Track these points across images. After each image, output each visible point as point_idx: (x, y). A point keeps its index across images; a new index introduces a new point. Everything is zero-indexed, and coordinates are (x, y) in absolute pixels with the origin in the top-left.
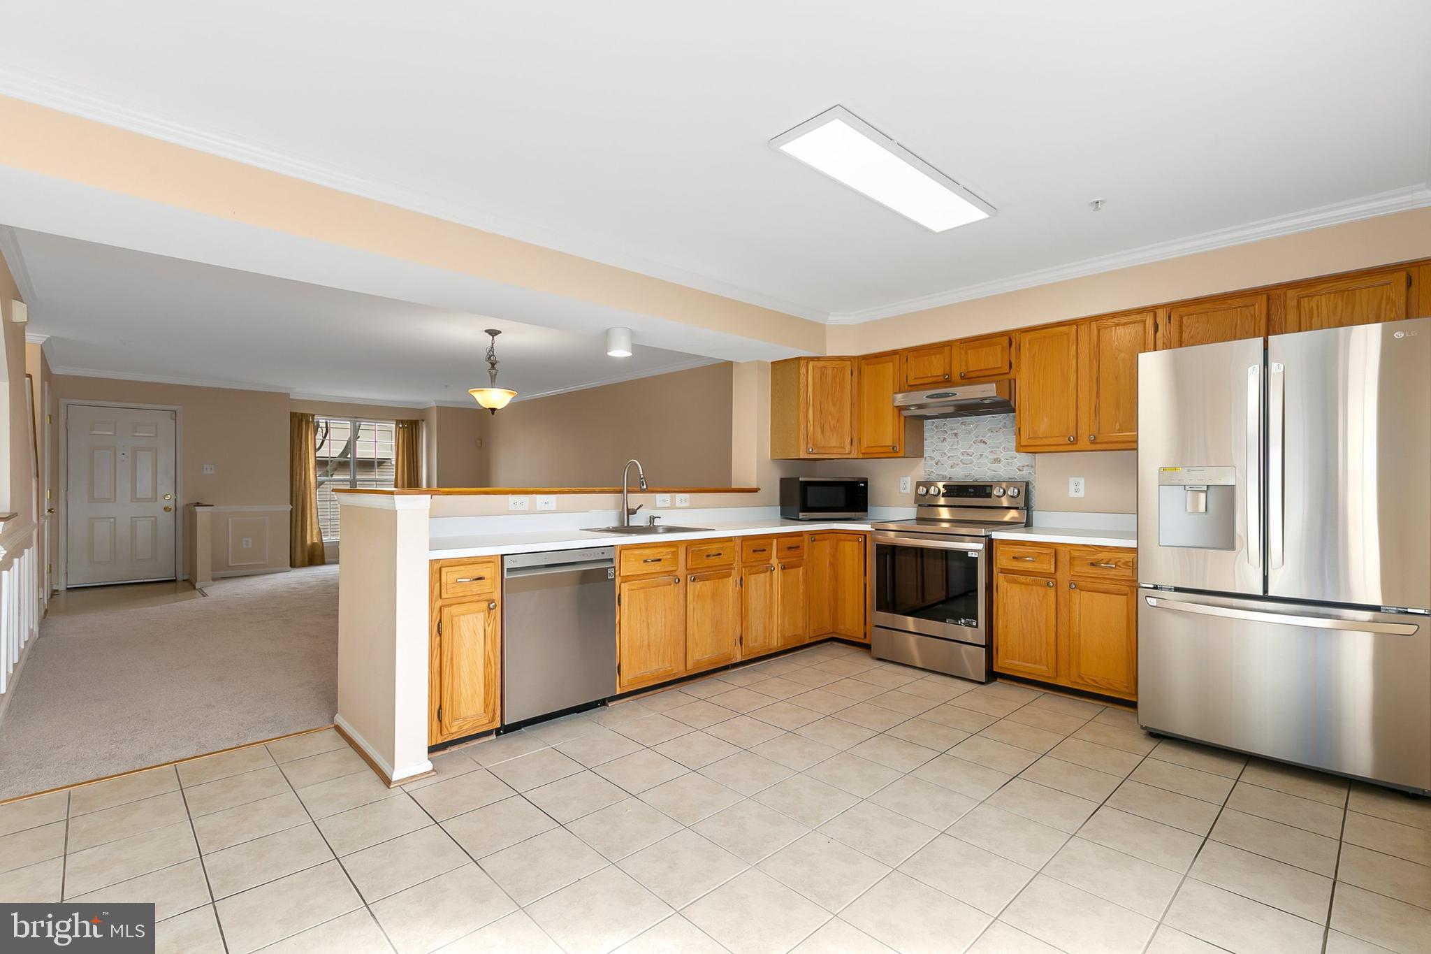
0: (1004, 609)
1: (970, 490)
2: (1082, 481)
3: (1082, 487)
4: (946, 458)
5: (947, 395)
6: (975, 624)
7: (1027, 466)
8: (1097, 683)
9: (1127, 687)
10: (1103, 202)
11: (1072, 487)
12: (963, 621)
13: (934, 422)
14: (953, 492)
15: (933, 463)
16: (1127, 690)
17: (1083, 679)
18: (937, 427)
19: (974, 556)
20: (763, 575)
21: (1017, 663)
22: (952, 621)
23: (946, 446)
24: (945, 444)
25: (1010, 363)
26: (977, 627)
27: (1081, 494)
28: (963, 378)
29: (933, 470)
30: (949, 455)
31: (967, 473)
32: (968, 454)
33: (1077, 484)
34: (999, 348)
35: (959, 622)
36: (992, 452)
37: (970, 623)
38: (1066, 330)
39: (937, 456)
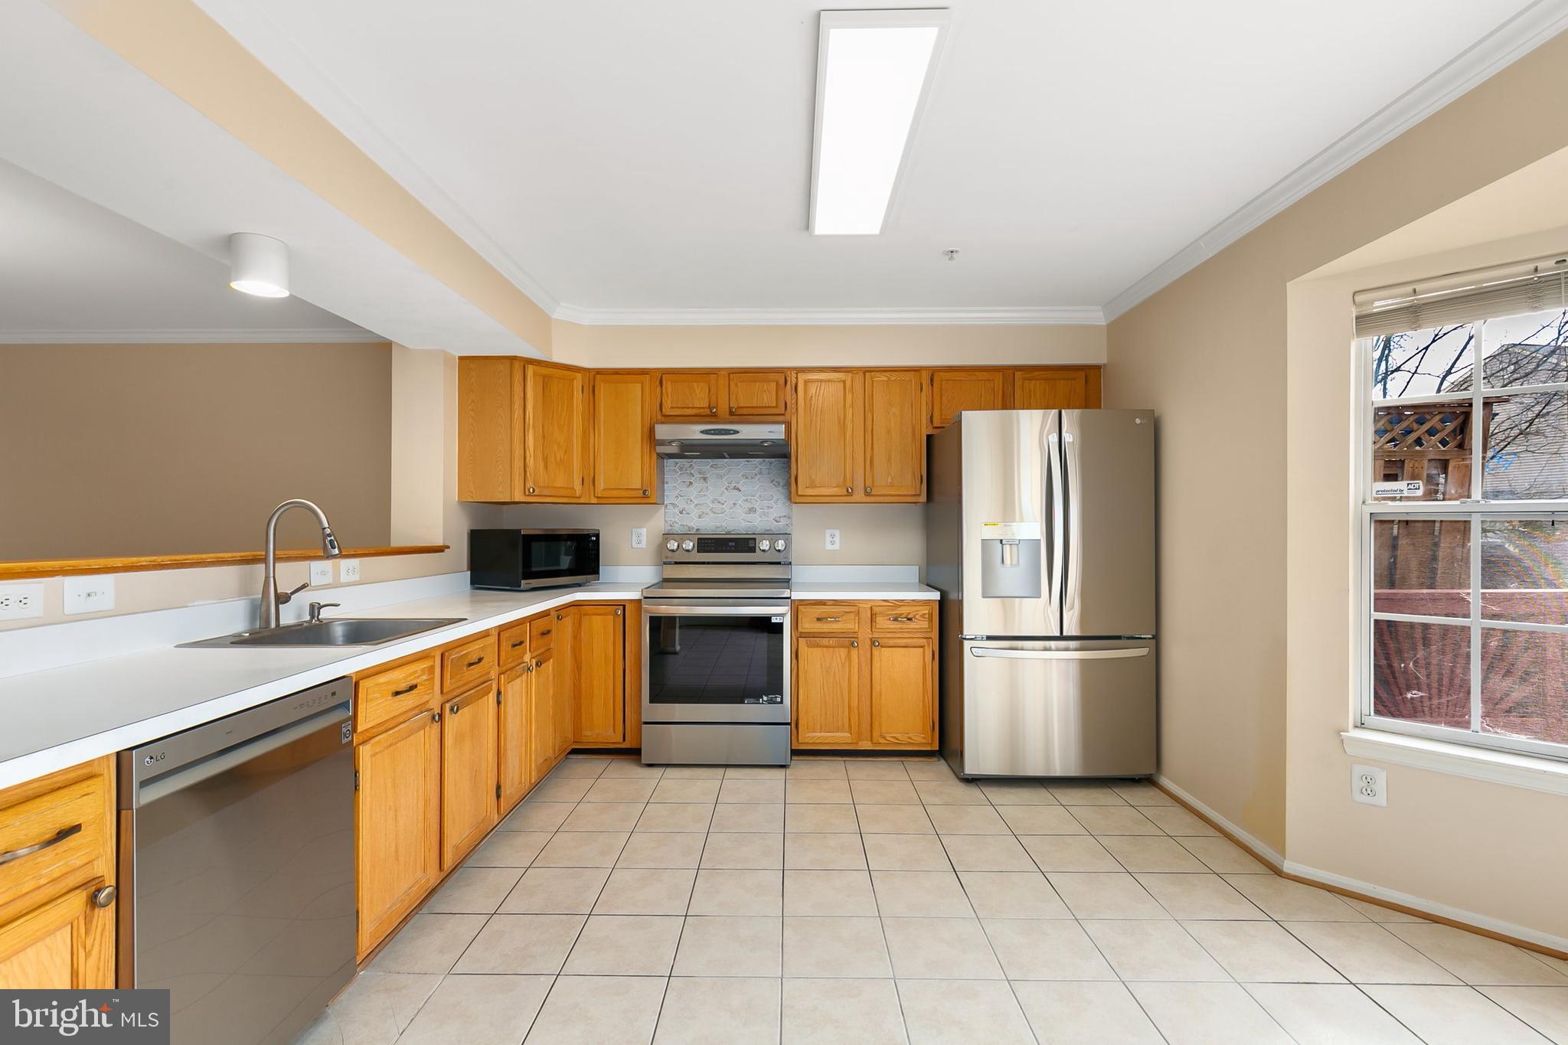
0: (806, 677)
1: (730, 544)
2: (837, 533)
3: (837, 539)
4: (692, 506)
5: (727, 432)
6: (779, 700)
7: (784, 516)
8: (898, 739)
9: (923, 738)
10: (957, 251)
11: (828, 539)
12: (765, 698)
13: (677, 463)
14: (710, 546)
15: (677, 511)
16: (924, 741)
17: (885, 738)
18: (681, 469)
19: (778, 621)
20: (518, 681)
21: (818, 734)
22: (752, 700)
23: (693, 492)
24: (692, 488)
25: (786, 404)
26: (781, 702)
27: (837, 546)
28: (731, 413)
29: (677, 520)
30: (695, 503)
31: (718, 524)
32: (719, 502)
33: (833, 536)
34: (773, 385)
35: (761, 700)
36: (747, 500)
37: (774, 699)
38: (841, 376)
39: (681, 504)
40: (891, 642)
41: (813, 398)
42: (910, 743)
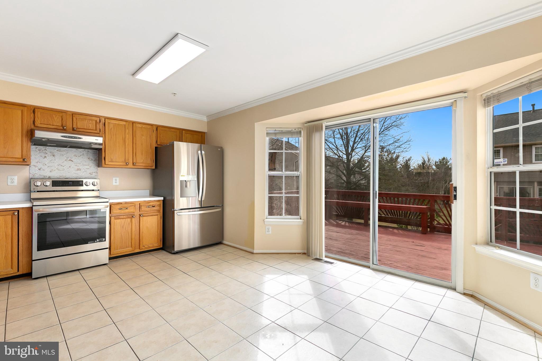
0: (114, 230)
1: (70, 183)
2: (118, 179)
3: (118, 181)
4: (46, 167)
5: (75, 138)
6: (104, 240)
7: (95, 172)
8: (149, 246)
9: (158, 244)
11: (114, 181)
12: (98, 240)
13: (37, 148)
14: (59, 184)
15: (37, 168)
17: (144, 247)
18: (39, 150)
19: (102, 211)
21: (119, 250)
22: (92, 242)
23: (46, 161)
24: (45, 159)
25: (100, 129)
27: (118, 184)
29: (37, 173)
30: (48, 165)
31: (61, 175)
32: (61, 166)
33: (116, 180)
34: (94, 122)
35: (96, 241)
36: (76, 165)
37: (101, 240)
38: (124, 123)
39: (40, 165)
40: (147, 215)
41: (112, 129)
42: (153, 247)
